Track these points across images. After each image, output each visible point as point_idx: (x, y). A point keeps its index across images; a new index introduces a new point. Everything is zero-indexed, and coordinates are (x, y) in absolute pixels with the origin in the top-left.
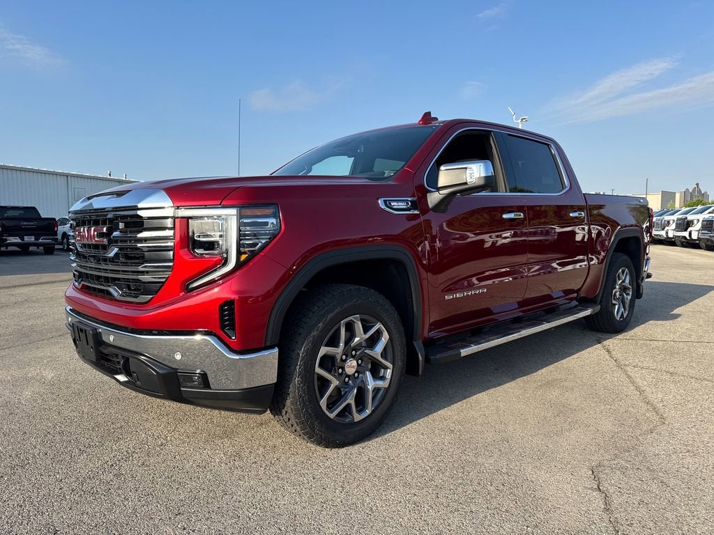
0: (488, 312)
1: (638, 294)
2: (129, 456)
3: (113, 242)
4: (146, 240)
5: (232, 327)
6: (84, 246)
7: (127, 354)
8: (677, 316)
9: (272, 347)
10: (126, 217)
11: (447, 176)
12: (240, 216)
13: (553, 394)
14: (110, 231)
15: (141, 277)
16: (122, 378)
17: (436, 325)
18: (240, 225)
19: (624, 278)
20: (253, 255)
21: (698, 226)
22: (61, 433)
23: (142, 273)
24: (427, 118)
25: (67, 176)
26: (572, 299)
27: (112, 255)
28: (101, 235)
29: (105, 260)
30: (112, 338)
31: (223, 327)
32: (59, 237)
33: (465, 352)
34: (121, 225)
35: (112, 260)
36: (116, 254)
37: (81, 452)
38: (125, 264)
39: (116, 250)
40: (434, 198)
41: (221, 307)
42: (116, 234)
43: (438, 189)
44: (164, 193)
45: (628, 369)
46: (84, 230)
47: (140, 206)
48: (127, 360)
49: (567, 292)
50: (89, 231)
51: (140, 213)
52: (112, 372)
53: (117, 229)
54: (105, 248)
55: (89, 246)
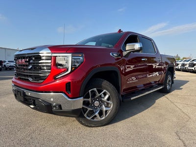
0: (136, 87)
1: (173, 83)
2: (34, 132)
3: (30, 64)
4: (42, 63)
5: (70, 90)
6: (20, 65)
7: (35, 99)
8: (182, 89)
9: (81, 97)
10: (35, 56)
11: (129, 47)
12: (72, 56)
13: (157, 110)
14: (29, 60)
15: (40, 75)
16: (32, 106)
17: (125, 90)
18: (72, 59)
19: (170, 78)
20: (76, 68)
21: (180, 65)
22: (11, 125)
23: (40, 73)
24: (120, 31)
25: (5, 49)
26: (157, 84)
27: (30, 68)
28: (26, 62)
29: (27, 69)
30: (29, 94)
31: (67, 90)
32: (3, 66)
33: (132, 99)
34: (33, 59)
35: (30, 69)
36: (31, 68)
37: (18, 131)
38: (34, 71)
39: (31, 66)
40: (125, 53)
41: (66, 84)
42: (31, 61)
43: (126, 51)
44: (48, 49)
45: (175, 103)
46: (20, 60)
47: (40, 52)
48: (34, 101)
49: (155, 82)
50: (22, 60)
51: (40, 54)
52: (29, 104)
53: (32, 59)
54: (27, 66)
55: (21, 65)
